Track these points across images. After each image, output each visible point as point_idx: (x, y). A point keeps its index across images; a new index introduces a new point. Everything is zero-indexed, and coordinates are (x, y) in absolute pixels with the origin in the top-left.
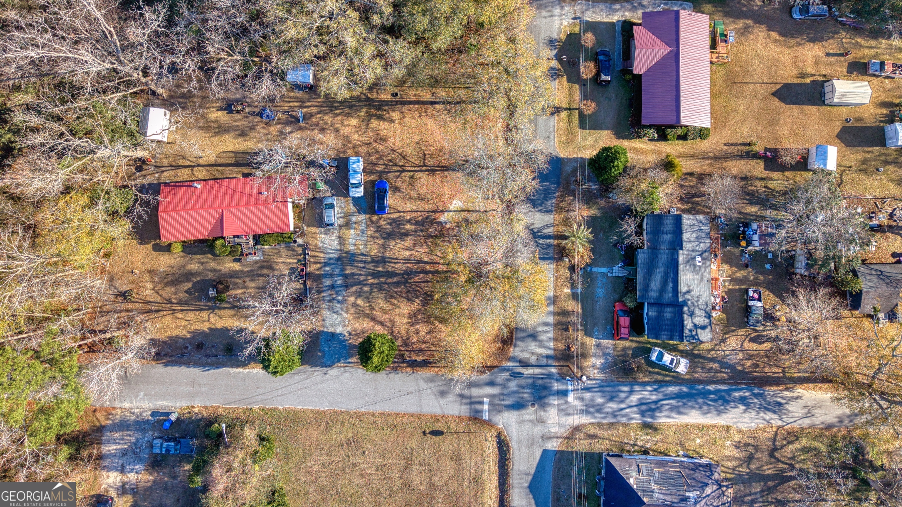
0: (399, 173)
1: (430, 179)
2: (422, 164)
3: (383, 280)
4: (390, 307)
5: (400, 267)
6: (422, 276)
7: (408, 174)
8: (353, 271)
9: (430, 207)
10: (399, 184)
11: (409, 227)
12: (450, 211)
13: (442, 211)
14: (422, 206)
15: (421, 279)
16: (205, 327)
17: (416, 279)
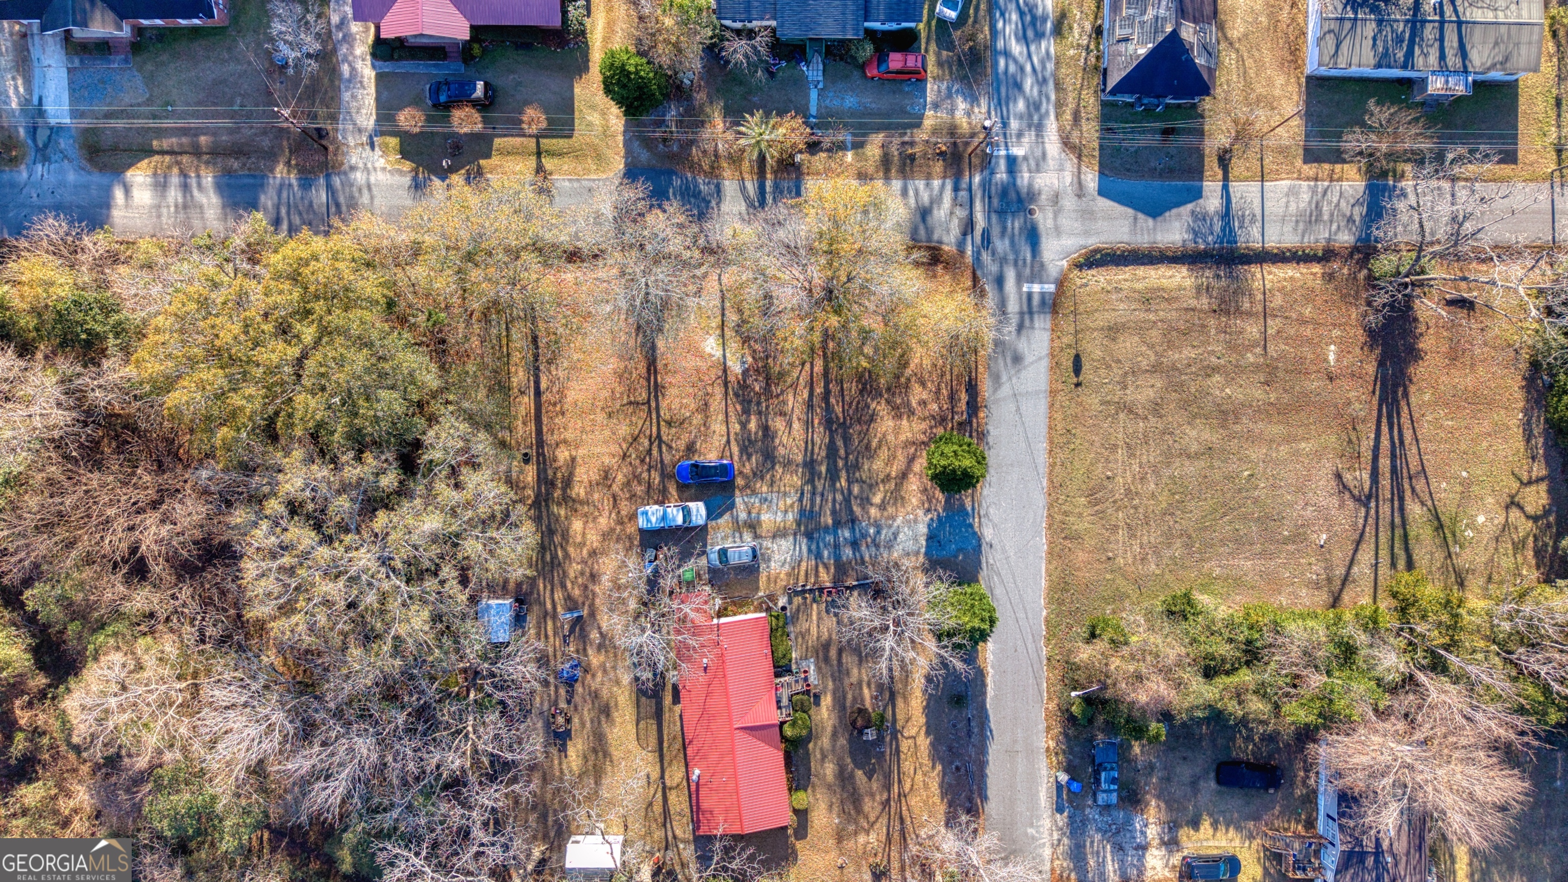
0: (664, 448)
1: (672, 392)
2: (645, 408)
3: (841, 463)
4: (885, 448)
5: (820, 436)
6: (833, 400)
7: (664, 429)
8: (828, 513)
9: (718, 391)
10: (681, 444)
11: (753, 425)
12: (724, 356)
13: (725, 371)
14: (717, 403)
15: (838, 402)
16: (924, 742)
17: (838, 410)
